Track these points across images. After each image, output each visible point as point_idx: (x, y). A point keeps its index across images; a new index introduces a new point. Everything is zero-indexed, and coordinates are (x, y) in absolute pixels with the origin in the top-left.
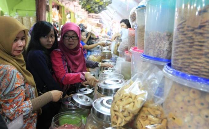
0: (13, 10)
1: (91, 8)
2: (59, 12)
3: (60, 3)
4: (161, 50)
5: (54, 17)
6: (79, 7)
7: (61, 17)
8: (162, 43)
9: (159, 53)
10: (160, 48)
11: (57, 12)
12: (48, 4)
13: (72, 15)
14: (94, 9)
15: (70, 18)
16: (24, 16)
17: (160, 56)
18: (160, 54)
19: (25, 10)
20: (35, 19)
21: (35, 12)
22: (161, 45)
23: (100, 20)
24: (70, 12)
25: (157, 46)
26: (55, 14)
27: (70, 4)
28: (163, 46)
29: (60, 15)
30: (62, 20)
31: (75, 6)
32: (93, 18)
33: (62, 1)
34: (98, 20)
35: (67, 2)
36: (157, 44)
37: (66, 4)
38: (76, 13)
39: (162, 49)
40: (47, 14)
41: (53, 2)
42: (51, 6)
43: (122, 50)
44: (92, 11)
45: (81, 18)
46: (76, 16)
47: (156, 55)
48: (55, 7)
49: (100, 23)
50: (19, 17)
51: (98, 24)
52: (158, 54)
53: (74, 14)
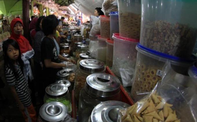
0: (9, 12)
1: (63, 2)
2: (38, 9)
3: (39, 3)
4: (171, 45)
5: (35, 13)
6: (52, 4)
7: (40, 12)
8: (173, 36)
9: (168, 48)
10: (170, 42)
11: (37, 9)
12: (31, 4)
13: (47, 10)
14: (65, 3)
15: (46, 12)
16: (15, 15)
17: (169, 52)
18: (169, 50)
19: (16, 11)
20: (22, 15)
21: (22, 11)
22: (171, 38)
23: (67, 12)
24: (46, 8)
25: (166, 39)
26: (36, 10)
27: (46, 3)
28: (174, 40)
29: (39, 11)
30: (40, 14)
31: (49, 3)
32: (62, 11)
33: (40, 1)
34: (66, 12)
35: (44, 1)
36: (166, 36)
37: (43, 3)
38: (50, 9)
39: (172, 43)
40: (30, 11)
41: (34, 3)
42: (32, 6)
43: (93, 34)
44: (63, 4)
45: (54, 11)
46: (50, 11)
47: (164, 50)
48: (36, 6)
49: (67, 14)
50: (12, 16)
51: (65, 14)
52: (166, 50)
53: (49, 9)
